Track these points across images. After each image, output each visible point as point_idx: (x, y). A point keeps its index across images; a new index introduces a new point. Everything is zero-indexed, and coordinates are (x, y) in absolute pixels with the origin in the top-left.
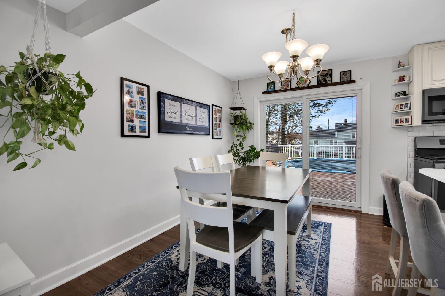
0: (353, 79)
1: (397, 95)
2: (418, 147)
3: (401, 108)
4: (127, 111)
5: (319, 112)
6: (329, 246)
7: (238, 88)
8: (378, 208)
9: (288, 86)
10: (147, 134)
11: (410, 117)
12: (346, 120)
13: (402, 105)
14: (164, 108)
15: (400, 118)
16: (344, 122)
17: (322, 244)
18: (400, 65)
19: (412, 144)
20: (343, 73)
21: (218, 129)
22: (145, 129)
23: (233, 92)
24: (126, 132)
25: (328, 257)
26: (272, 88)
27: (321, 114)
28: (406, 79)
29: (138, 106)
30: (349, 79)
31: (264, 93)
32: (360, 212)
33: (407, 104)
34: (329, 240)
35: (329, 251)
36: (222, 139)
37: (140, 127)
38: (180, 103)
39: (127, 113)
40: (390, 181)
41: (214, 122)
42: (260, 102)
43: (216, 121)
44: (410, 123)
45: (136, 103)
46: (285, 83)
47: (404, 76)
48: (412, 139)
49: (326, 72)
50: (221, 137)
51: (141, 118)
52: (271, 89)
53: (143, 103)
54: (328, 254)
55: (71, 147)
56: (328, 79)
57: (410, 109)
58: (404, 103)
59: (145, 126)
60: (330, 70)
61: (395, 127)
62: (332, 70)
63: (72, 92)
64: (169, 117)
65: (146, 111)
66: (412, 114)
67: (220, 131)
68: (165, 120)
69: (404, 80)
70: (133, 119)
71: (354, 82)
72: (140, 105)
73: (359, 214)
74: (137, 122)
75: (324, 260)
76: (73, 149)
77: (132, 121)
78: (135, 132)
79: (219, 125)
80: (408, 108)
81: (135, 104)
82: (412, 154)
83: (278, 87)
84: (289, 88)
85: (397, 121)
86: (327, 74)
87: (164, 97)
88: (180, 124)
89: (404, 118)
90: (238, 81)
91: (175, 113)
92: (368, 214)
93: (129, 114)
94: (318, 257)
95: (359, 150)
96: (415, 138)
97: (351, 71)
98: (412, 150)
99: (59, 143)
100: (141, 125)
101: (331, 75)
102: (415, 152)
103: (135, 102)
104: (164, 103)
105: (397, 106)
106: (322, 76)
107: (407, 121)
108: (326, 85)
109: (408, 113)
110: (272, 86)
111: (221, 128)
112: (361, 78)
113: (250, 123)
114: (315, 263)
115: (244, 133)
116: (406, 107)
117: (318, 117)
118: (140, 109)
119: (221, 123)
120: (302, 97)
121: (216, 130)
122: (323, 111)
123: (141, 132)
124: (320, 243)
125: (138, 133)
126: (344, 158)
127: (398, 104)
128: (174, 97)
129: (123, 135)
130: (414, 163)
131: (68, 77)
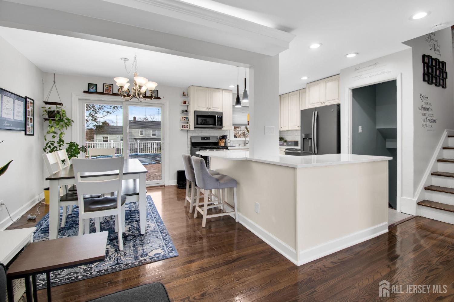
0: (159, 96)
1: (183, 111)
2: (192, 142)
3: (184, 119)
5: (112, 108)
6: (154, 205)
7: (54, 82)
8: (173, 181)
9: (111, 91)
11: (188, 125)
12: (135, 118)
13: (185, 117)
15: (184, 125)
16: (133, 119)
17: (150, 206)
18: (184, 94)
19: (189, 140)
21: (30, 124)
23: (43, 83)
25: (156, 209)
26: (94, 89)
27: (114, 110)
28: (187, 103)
30: (157, 96)
31: (85, 92)
32: (164, 186)
33: (187, 117)
34: (153, 203)
35: (155, 207)
36: (33, 135)
38: (1, 95)
40: (187, 157)
41: (27, 116)
42: (79, 99)
43: (29, 115)
44: (189, 128)
46: (107, 87)
47: (186, 101)
48: (189, 137)
50: (32, 133)
52: (92, 89)
54: (155, 208)
57: (189, 120)
58: (186, 116)
61: (182, 130)
66: (190, 123)
67: (32, 127)
69: (186, 104)
71: (160, 98)
73: (163, 187)
75: (155, 211)
79: (31, 119)
80: (188, 120)
82: (190, 146)
83: (100, 89)
84: (112, 93)
85: (183, 127)
89: (186, 125)
90: (54, 74)
92: (169, 186)
94: (151, 211)
95: (163, 144)
96: (191, 137)
98: (189, 143)
102: (191, 145)
105: (182, 118)
107: (187, 127)
109: (187, 123)
110: (94, 87)
111: (33, 124)
112: (164, 97)
113: (68, 120)
114: (151, 214)
115: (61, 130)
116: (187, 119)
117: (110, 113)
119: (32, 117)
120: (122, 102)
121: (28, 125)
122: (116, 108)
124: (149, 206)
126: (139, 153)
127: (183, 117)
130: (191, 151)
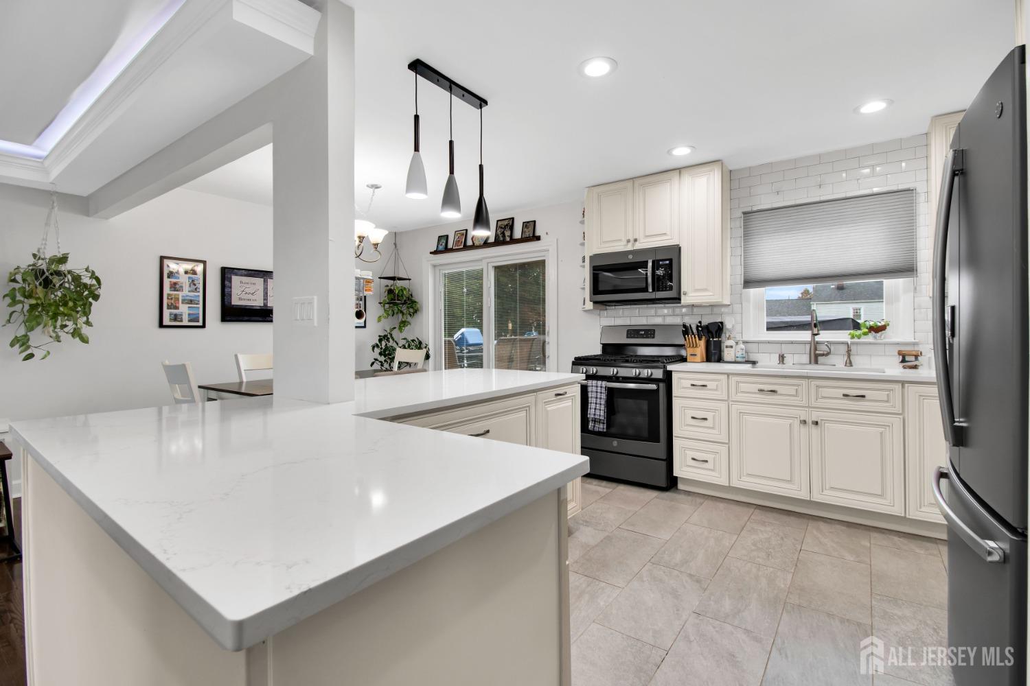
0: (537, 234)
2: (603, 342)
4: (169, 295)
9: (462, 242)
10: (200, 323)
14: (231, 287)
20: (526, 224)
22: (198, 317)
24: (166, 321)
26: (444, 244)
29: (186, 288)
30: (533, 235)
31: (433, 253)
36: (364, 327)
37: (189, 314)
38: (262, 279)
39: (168, 299)
42: (434, 266)
45: (184, 285)
46: (458, 238)
49: (506, 223)
50: (363, 325)
51: (191, 304)
52: (441, 247)
53: (195, 285)
55: (84, 340)
56: (508, 233)
59: (199, 314)
60: (510, 219)
62: (513, 219)
63: (85, 285)
64: (240, 299)
65: (201, 294)
68: (233, 303)
70: (177, 305)
71: (538, 238)
72: (190, 286)
74: (184, 309)
76: (87, 342)
77: (177, 308)
78: (181, 321)
81: (182, 287)
83: (451, 243)
84: (463, 246)
86: (507, 225)
87: (230, 273)
88: (264, 308)
90: (396, 233)
91: (252, 294)
93: (172, 299)
96: (603, 328)
97: (535, 222)
99: (73, 336)
100: (191, 312)
101: (512, 228)
102: (602, 350)
103: (182, 283)
104: (230, 282)
106: (501, 228)
108: (504, 243)
110: (444, 241)
112: (547, 233)
118: (189, 291)
120: (481, 260)
123: (189, 321)
125: (185, 323)
128: (250, 272)
129: (161, 325)
131: (78, 272)
